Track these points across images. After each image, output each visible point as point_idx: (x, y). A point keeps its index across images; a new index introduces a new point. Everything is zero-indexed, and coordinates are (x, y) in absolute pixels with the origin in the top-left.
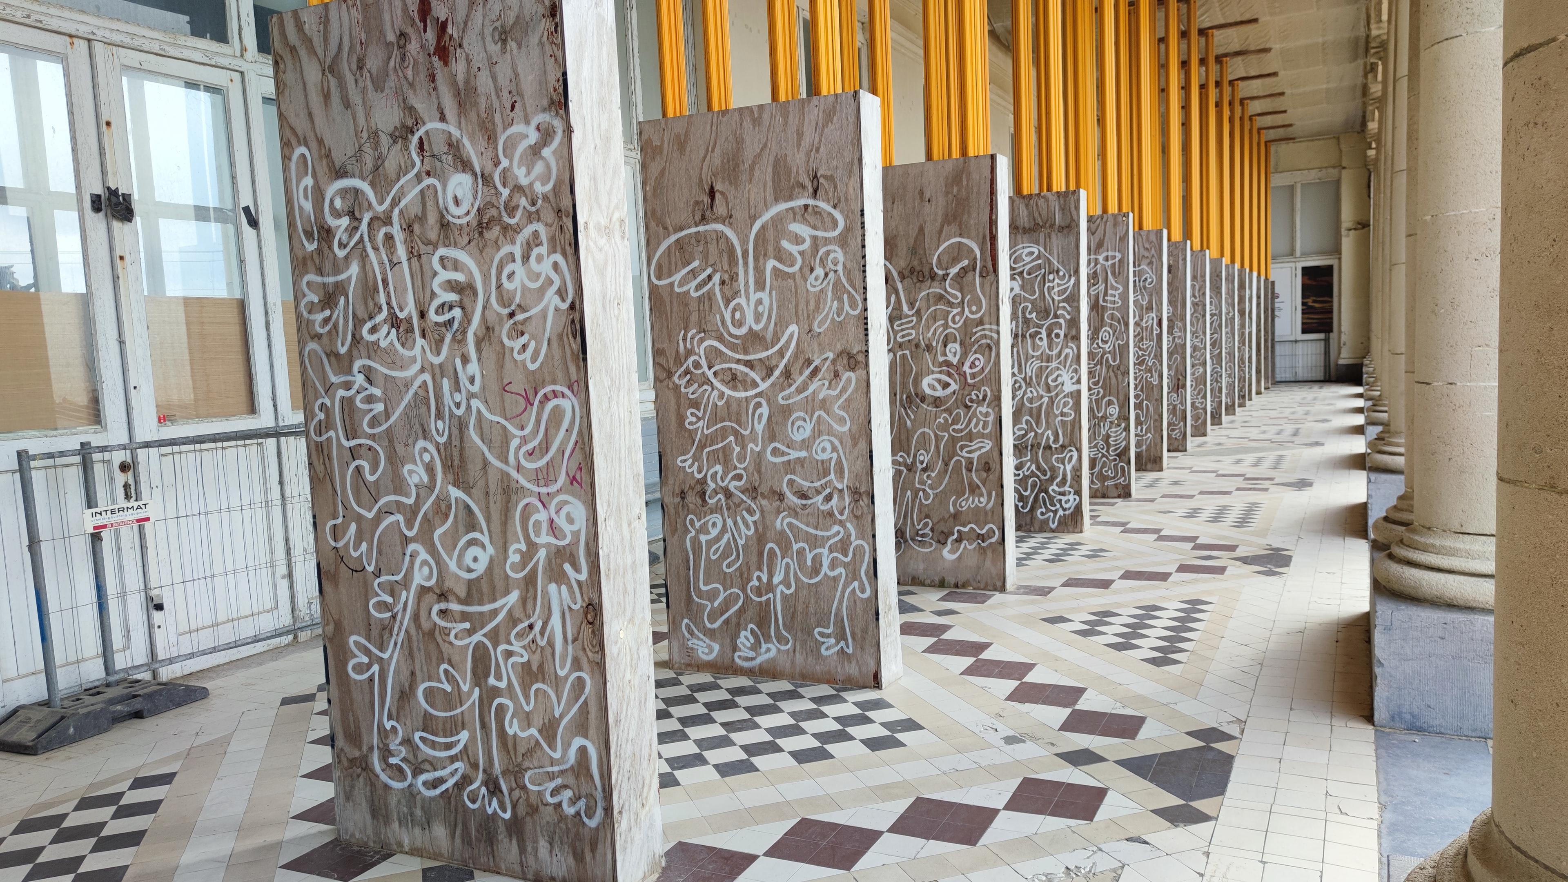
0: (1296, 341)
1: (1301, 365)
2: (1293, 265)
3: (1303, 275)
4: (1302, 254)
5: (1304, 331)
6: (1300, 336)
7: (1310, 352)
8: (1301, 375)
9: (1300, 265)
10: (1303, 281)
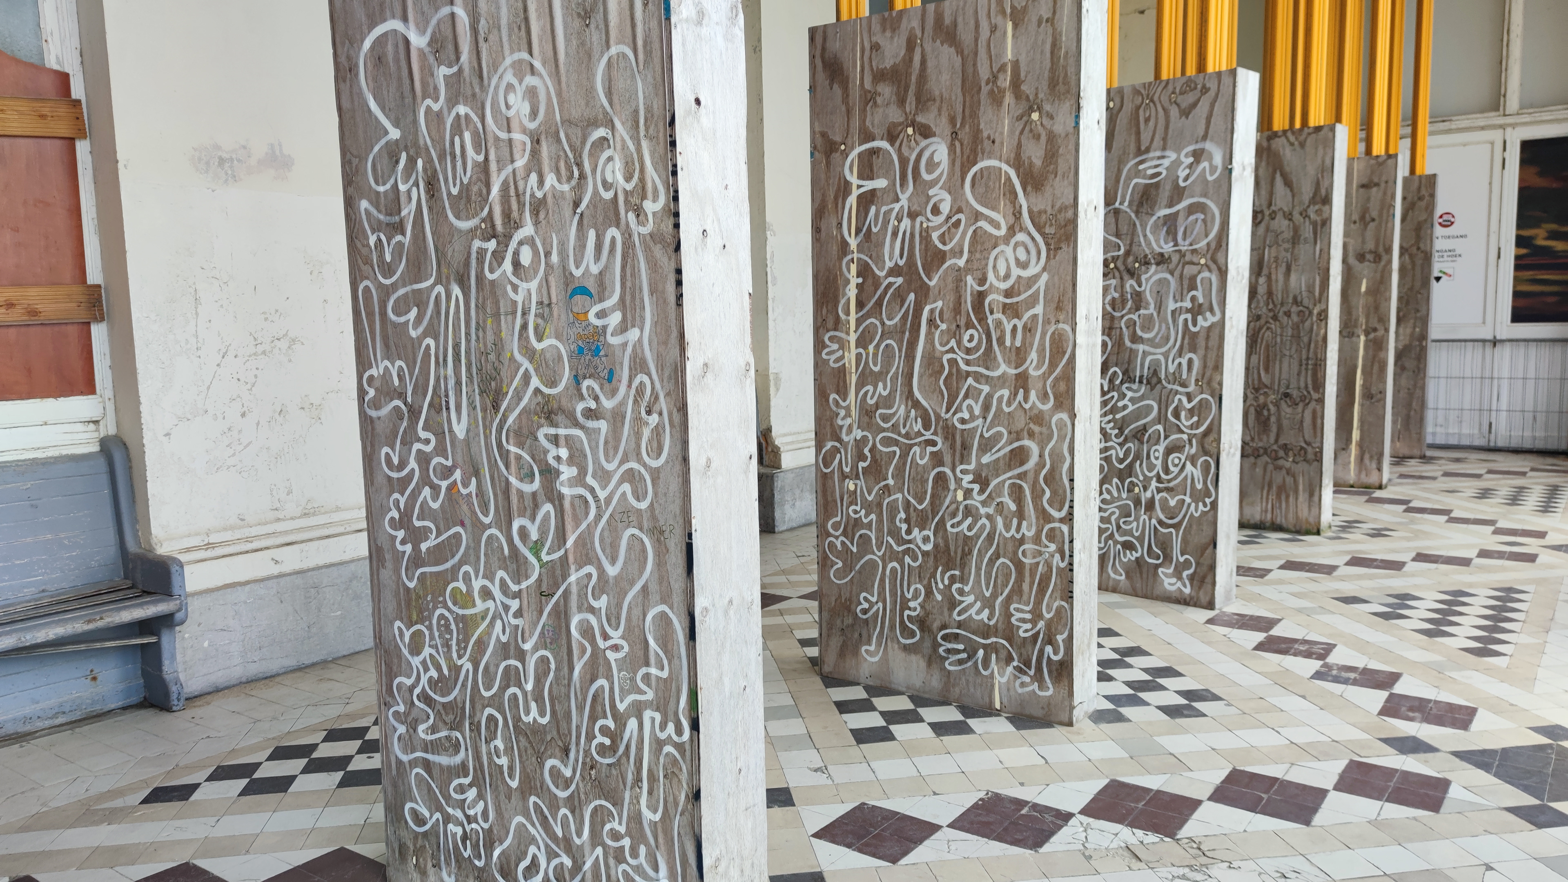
0: (1495, 342)
1: (1504, 406)
2: (1496, 136)
3: (1524, 162)
4: (1521, 108)
5: (1518, 316)
6: (1508, 329)
7: (1531, 374)
8: (1502, 436)
9: (1516, 137)
10: (1521, 180)
